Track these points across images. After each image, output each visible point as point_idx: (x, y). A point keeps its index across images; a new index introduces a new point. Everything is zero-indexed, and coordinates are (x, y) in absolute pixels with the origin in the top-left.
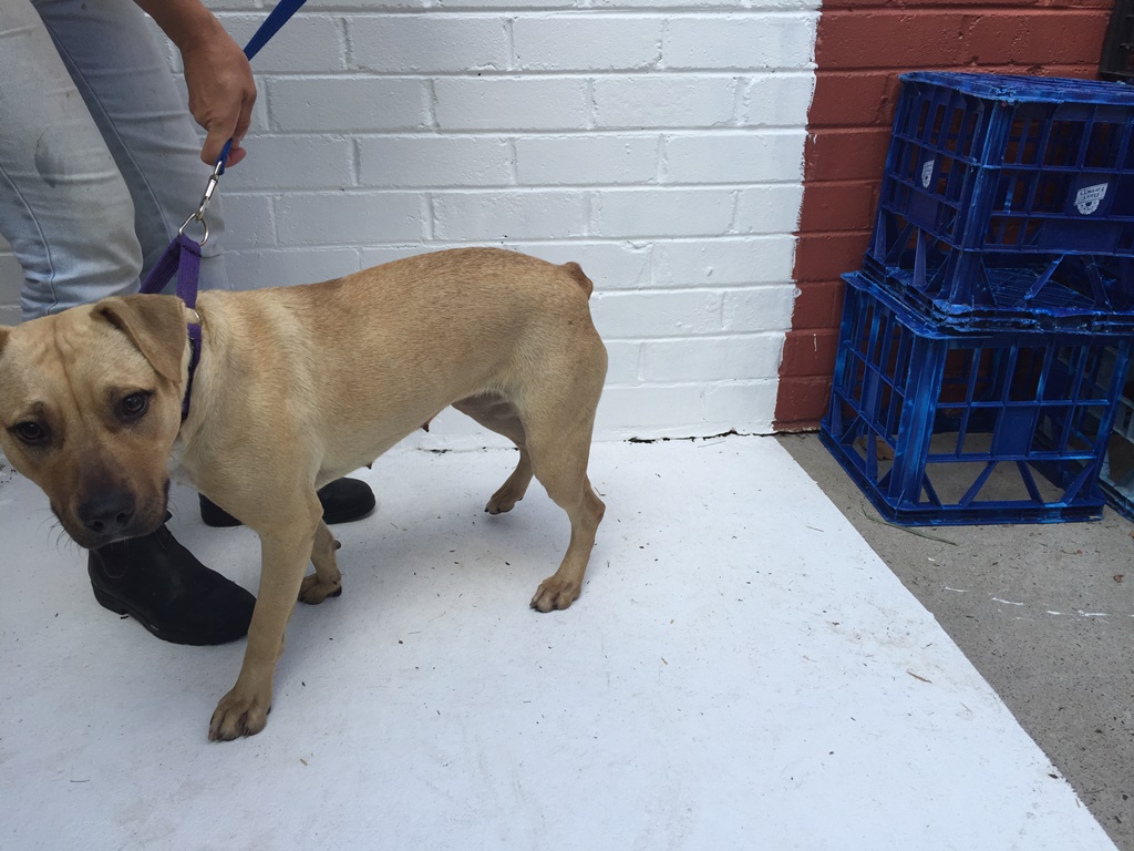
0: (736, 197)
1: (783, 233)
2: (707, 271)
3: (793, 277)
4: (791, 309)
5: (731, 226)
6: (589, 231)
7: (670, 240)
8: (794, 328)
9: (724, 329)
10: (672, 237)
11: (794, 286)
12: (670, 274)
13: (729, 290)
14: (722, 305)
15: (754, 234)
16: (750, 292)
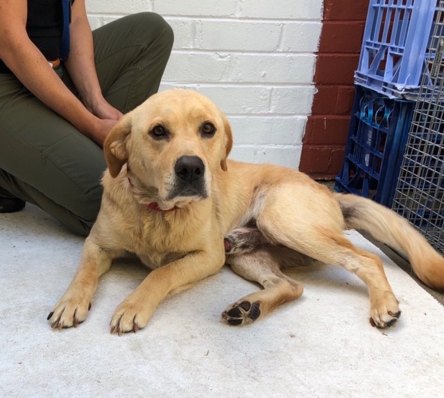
0: (282, 28)
1: (309, 52)
2: (262, 75)
3: (314, 81)
4: (311, 101)
5: (278, 46)
6: (194, 45)
7: (241, 54)
8: (313, 114)
9: (271, 112)
10: (243, 51)
11: (314, 87)
12: (240, 75)
13: (275, 87)
14: (271, 96)
15: (292, 52)
16: (287, 89)
